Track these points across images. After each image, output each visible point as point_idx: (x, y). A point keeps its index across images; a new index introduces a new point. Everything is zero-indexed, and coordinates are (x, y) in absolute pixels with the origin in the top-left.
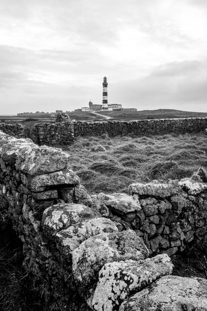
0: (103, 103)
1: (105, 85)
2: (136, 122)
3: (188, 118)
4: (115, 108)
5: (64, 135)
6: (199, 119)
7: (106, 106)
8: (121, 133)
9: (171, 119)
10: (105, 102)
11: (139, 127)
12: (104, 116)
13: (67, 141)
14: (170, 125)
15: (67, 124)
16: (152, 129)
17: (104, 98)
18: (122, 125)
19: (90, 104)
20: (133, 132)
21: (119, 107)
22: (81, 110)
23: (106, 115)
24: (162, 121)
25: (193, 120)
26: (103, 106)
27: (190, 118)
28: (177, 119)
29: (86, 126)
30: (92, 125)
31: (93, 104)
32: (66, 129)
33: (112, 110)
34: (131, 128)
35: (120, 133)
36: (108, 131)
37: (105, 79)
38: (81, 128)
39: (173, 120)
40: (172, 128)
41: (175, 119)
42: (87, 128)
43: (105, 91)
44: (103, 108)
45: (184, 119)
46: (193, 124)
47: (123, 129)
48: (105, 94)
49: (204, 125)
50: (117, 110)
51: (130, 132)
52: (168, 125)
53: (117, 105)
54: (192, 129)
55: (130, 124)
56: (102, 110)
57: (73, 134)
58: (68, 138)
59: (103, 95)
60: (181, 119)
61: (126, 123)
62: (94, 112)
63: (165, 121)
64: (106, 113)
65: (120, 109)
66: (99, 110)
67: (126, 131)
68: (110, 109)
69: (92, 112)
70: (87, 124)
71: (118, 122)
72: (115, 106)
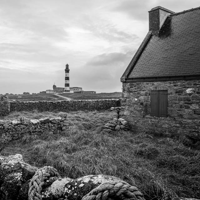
0: (65, 86)
1: (67, 71)
2: (59, 102)
3: (99, 100)
4: (76, 91)
5: (3, 110)
6: (107, 101)
7: (68, 88)
8: (49, 110)
9: (86, 100)
10: (67, 85)
11: (62, 106)
12: (65, 98)
13: (5, 113)
14: (85, 104)
15: (6, 103)
16: (72, 107)
17: (66, 82)
18: (49, 104)
19: (54, 87)
20: (57, 109)
21: (80, 90)
22: (45, 92)
23: (67, 97)
24: (79, 101)
25: (102, 102)
26: (65, 89)
27: (101, 100)
28: (91, 100)
29: (23, 104)
30: (27, 103)
31: (57, 87)
32: (5, 106)
33: (73, 93)
34: (56, 106)
35: (47, 109)
36: (38, 108)
37: (67, 66)
38: (19, 105)
39: (88, 101)
40: (87, 106)
41: (89, 100)
42: (23, 105)
43: (67, 76)
44: (66, 91)
45: (96, 100)
46: (102, 104)
47: (50, 107)
48: (67, 78)
49: (111, 105)
50: (78, 92)
51: (55, 109)
52: (84, 104)
53: (77, 88)
54: (102, 107)
55: (55, 103)
56: (65, 92)
57: (9, 109)
58: (5, 112)
59: (66, 80)
60: (94, 100)
61: (52, 102)
62: (56, 94)
63: (81, 101)
64: (68, 95)
65: (80, 92)
66: (62, 92)
67: (53, 109)
68: (72, 92)
69: (55, 94)
70: (23, 103)
71: (46, 102)
72: (75, 89)
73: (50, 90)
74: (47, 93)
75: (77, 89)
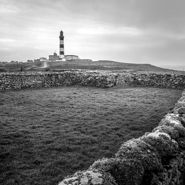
0: (60, 54)
1: (62, 38)
7: (62, 56)
10: (62, 53)
17: (60, 49)
26: (60, 57)
33: (65, 61)
37: (62, 33)
43: (61, 44)
48: (62, 46)
56: (57, 61)
59: (60, 47)
72: (69, 57)
73: (43, 58)
74: (40, 61)
75: (71, 57)
